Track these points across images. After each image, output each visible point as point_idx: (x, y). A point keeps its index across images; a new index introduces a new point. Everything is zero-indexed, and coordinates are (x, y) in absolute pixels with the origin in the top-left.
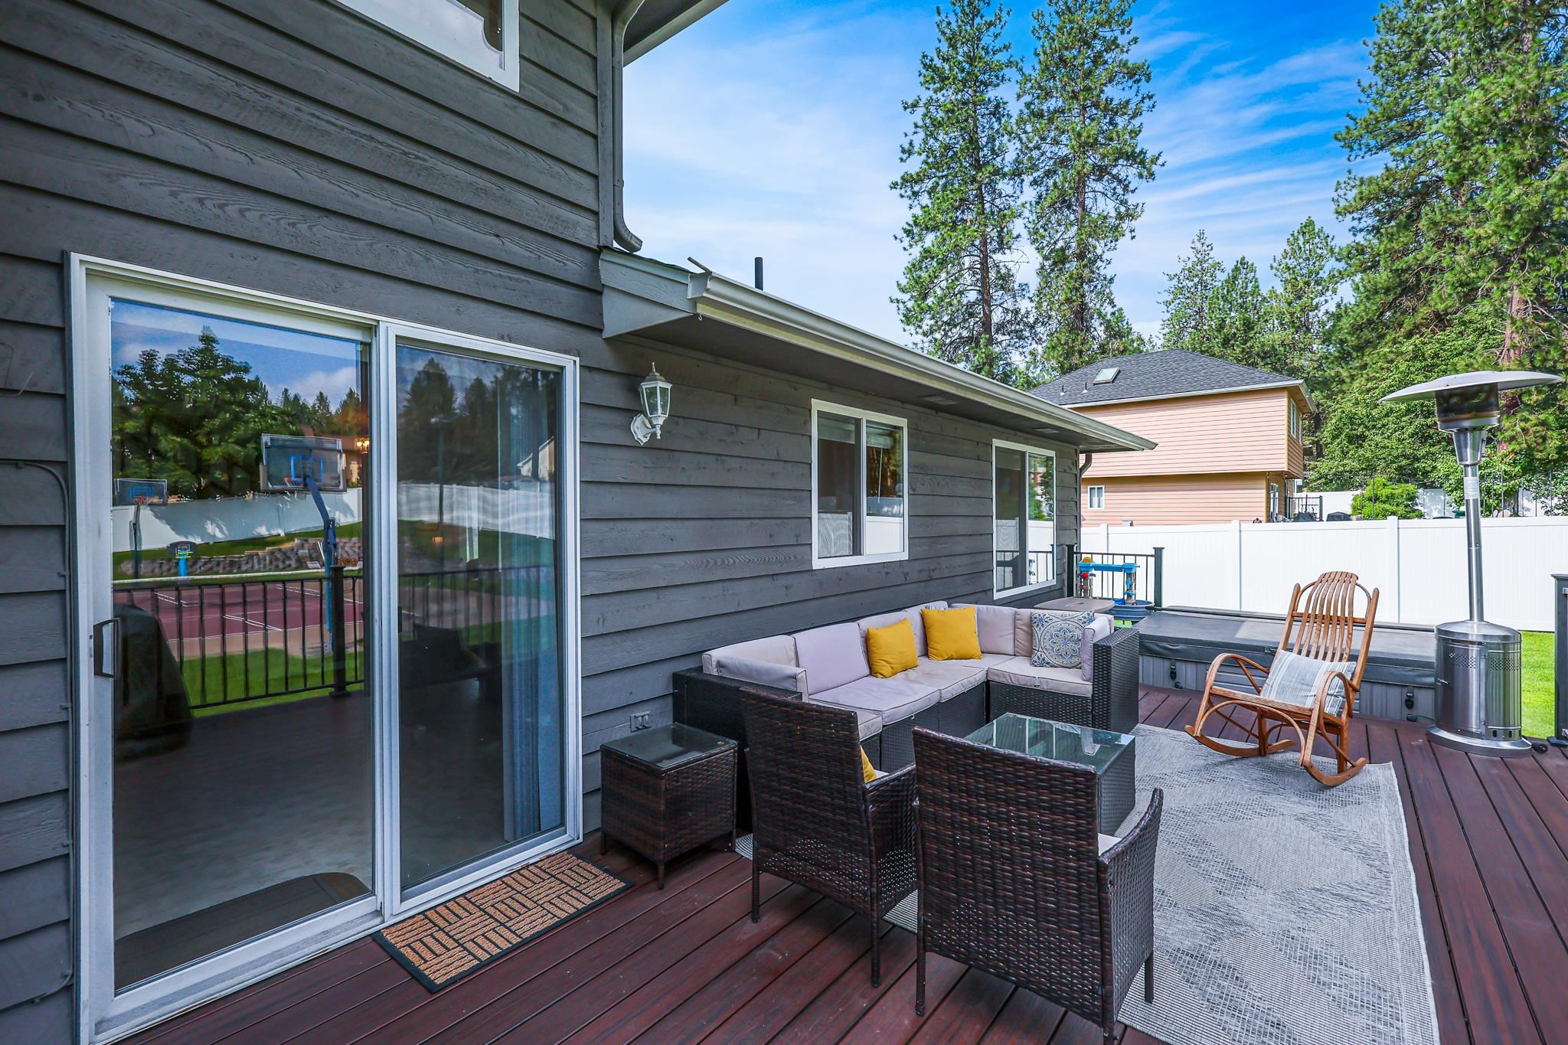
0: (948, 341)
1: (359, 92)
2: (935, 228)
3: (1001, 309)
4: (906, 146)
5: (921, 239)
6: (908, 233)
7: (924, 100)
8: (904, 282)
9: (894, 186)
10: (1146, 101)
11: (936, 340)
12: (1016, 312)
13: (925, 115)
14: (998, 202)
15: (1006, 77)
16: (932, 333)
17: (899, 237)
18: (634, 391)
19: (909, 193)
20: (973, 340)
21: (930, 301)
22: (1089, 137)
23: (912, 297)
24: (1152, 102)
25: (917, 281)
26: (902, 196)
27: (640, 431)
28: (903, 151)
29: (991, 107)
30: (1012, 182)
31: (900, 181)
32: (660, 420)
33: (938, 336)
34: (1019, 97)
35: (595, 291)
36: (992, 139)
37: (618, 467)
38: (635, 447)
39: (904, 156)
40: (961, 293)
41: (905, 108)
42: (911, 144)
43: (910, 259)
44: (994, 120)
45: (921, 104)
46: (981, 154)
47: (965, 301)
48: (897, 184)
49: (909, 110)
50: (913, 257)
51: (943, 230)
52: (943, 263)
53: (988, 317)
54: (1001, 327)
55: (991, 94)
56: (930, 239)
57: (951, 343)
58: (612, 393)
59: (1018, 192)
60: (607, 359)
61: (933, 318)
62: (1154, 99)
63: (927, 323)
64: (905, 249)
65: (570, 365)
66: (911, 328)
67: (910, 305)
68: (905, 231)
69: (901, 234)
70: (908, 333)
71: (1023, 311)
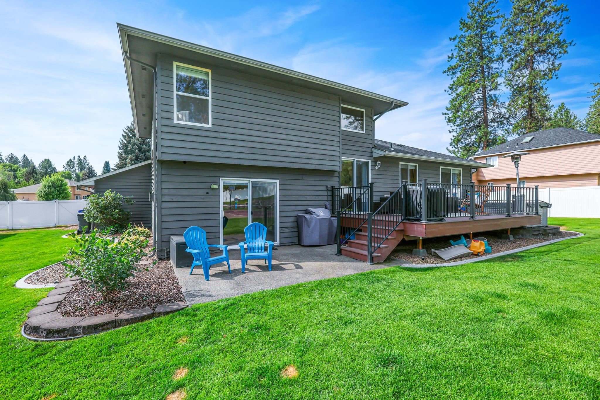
0: (468, 127)
1: (352, 138)
2: (462, 85)
3: (492, 113)
4: (450, 56)
5: (456, 90)
6: (451, 88)
7: (459, 36)
8: (449, 106)
9: (445, 72)
10: (566, 20)
11: (462, 127)
12: (500, 114)
13: (459, 42)
14: (491, 71)
15: (497, 22)
16: (461, 125)
17: (447, 90)
18: (376, 163)
19: (451, 73)
20: (479, 127)
21: (459, 114)
22: (533, 40)
23: (452, 112)
24: (568, 20)
25: (454, 106)
26: (448, 75)
27: (376, 168)
28: (449, 58)
29: (489, 34)
30: (498, 63)
31: (447, 70)
32: (379, 166)
33: (463, 126)
34: (501, 28)
35: (372, 152)
36: (488, 48)
37: (374, 172)
38: (376, 170)
39: (449, 60)
40: (473, 109)
41: (451, 40)
42: (452, 54)
43: (452, 97)
44: (490, 39)
45: (458, 38)
46: (484, 54)
47: (475, 112)
48: (446, 71)
49: (452, 41)
50: (453, 96)
51: (465, 86)
52: (465, 98)
53: (486, 118)
54: (493, 120)
55: (489, 29)
56: (460, 89)
57: (470, 128)
58: (374, 164)
59: (501, 66)
60: (373, 160)
61: (461, 120)
62: (570, 18)
63: (458, 121)
64: (449, 94)
65: (370, 161)
66: (451, 124)
67: (450, 115)
68: (449, 88)
69: (448, 89)
70: (449, 126)
71: (503, 113)
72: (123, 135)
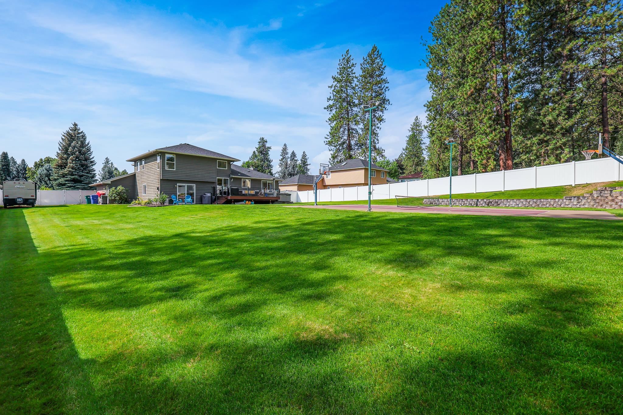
26: (327, 111)
28: (328, 99)
42: (330, 97)
48: (325, 108)
65: (229, 178)
72: (62, 138)
